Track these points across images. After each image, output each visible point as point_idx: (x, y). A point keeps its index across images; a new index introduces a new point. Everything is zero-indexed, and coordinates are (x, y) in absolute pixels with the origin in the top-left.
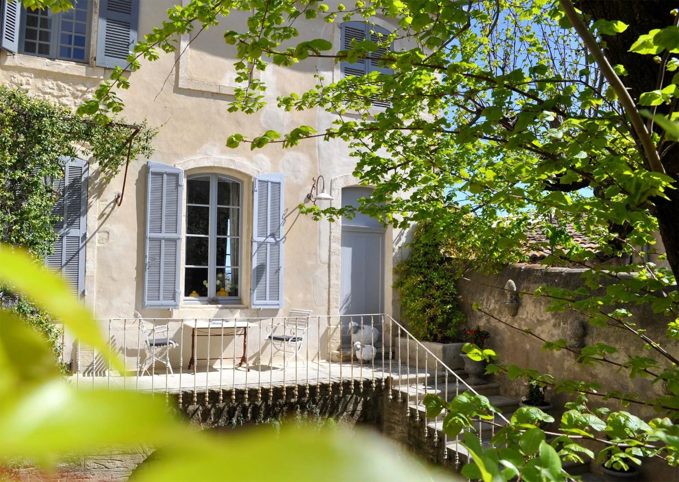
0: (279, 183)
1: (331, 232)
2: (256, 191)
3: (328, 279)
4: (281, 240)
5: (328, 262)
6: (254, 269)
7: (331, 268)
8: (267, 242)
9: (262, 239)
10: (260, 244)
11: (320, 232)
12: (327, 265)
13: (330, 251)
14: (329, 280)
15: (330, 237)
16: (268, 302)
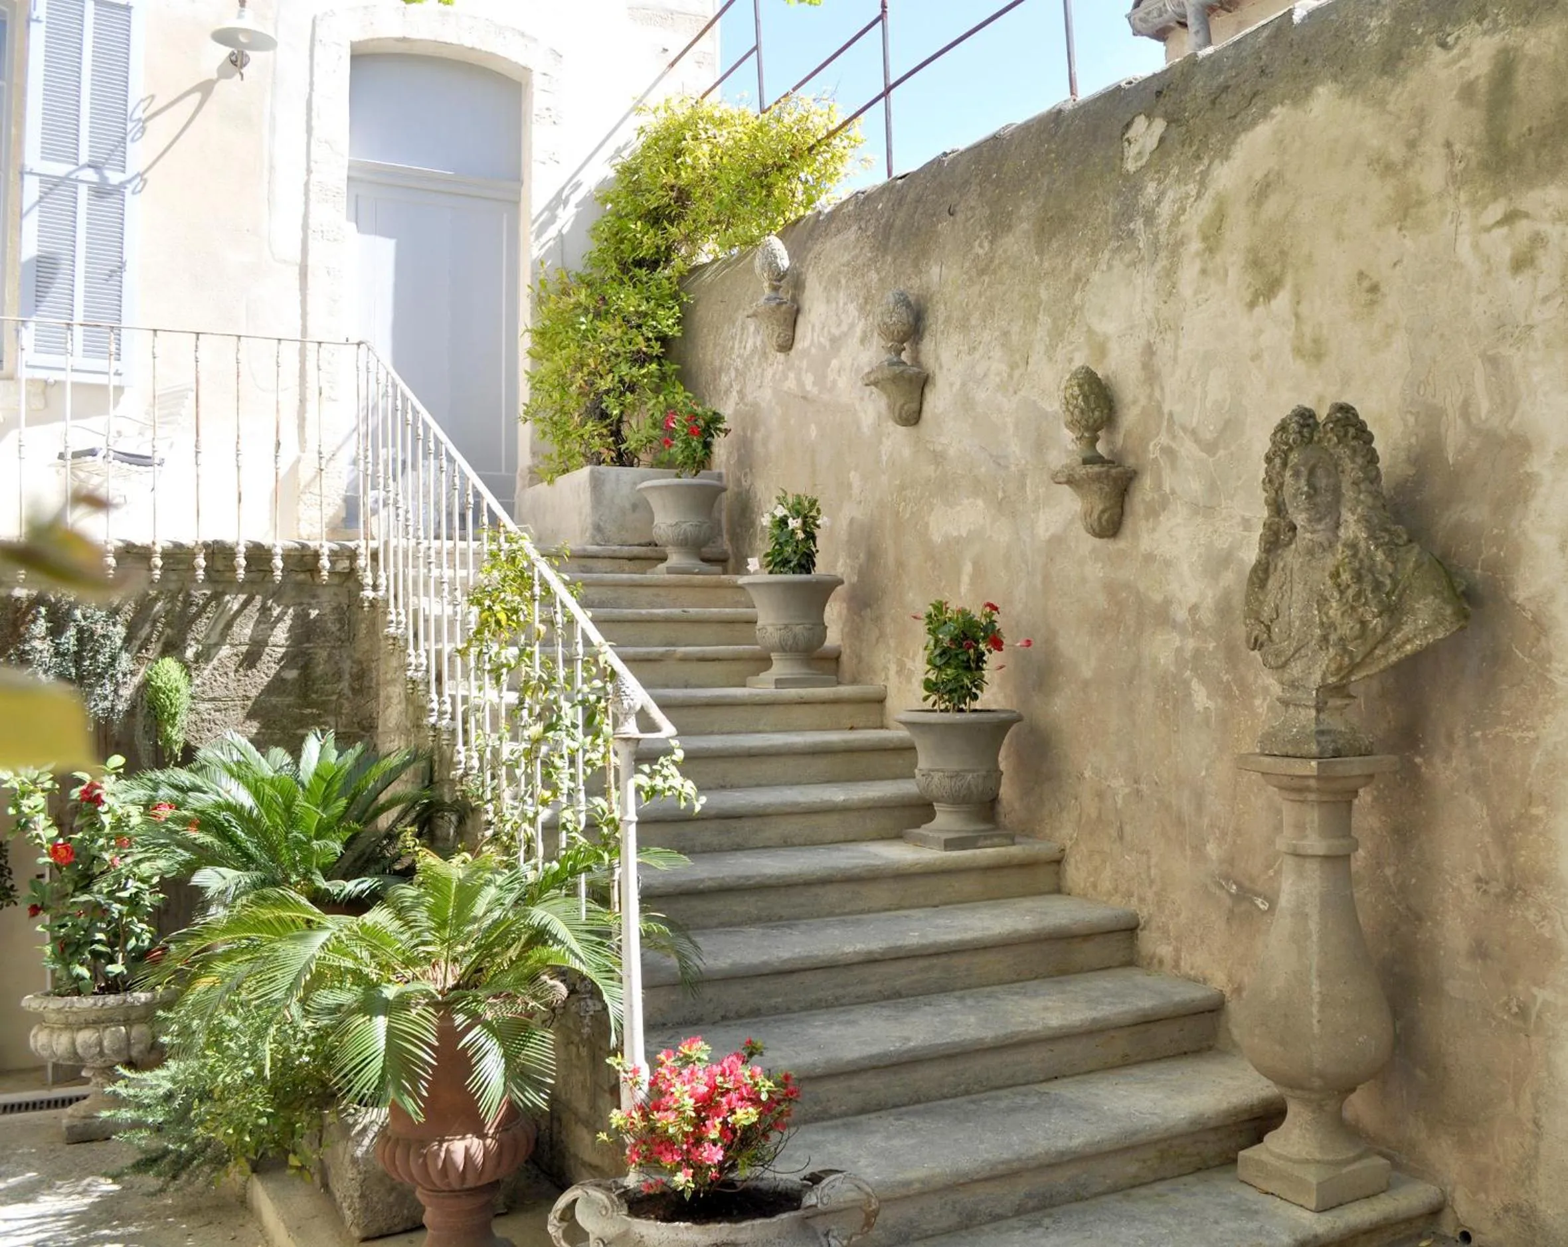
0: (128, 8)
1: (309, 171)
2: (38, 21)
3: (299, 311)
4: (129, 181)
5: (299, 260)
6: (29, 261)
7: (310, 277)
8: (77, 180)
9: (60, 169)
10: (52, 185)
11: (272, 168)
12: (297, 269)
13: (305, 227)
14: (304, 315)
15: (307, 184)
16: (79, 361)
